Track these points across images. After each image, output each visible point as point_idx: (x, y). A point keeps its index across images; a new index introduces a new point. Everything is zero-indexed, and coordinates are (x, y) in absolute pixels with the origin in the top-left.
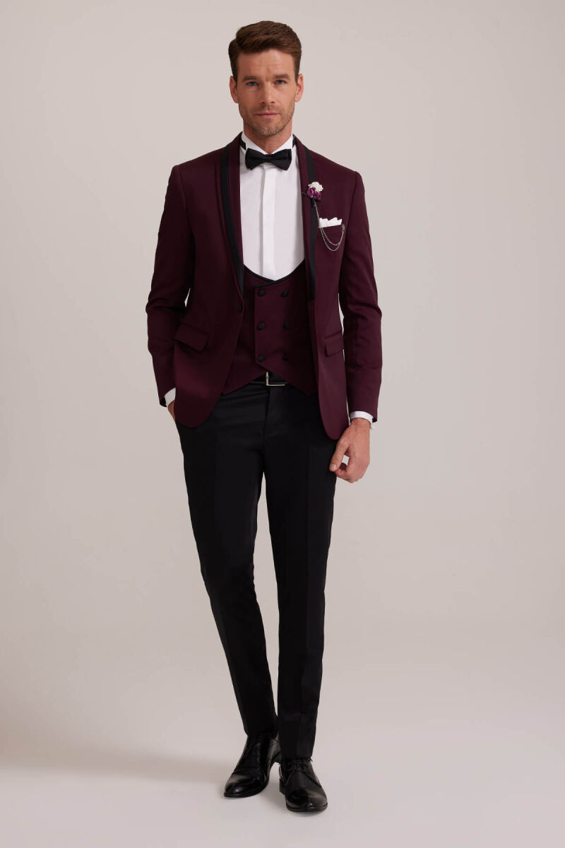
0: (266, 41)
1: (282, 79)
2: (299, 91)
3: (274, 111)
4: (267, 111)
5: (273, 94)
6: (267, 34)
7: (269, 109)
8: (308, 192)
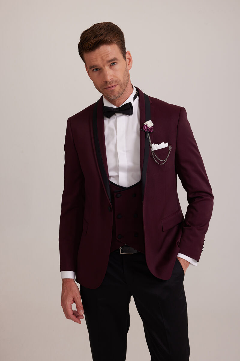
0: (96, 42)
1: (113, 62)
2: (130, 61)
3: (114, 84)
4: (109, 86)
5: (110, 74)
6: (96, 37)
7: (110, 84)
8: (143, 128)
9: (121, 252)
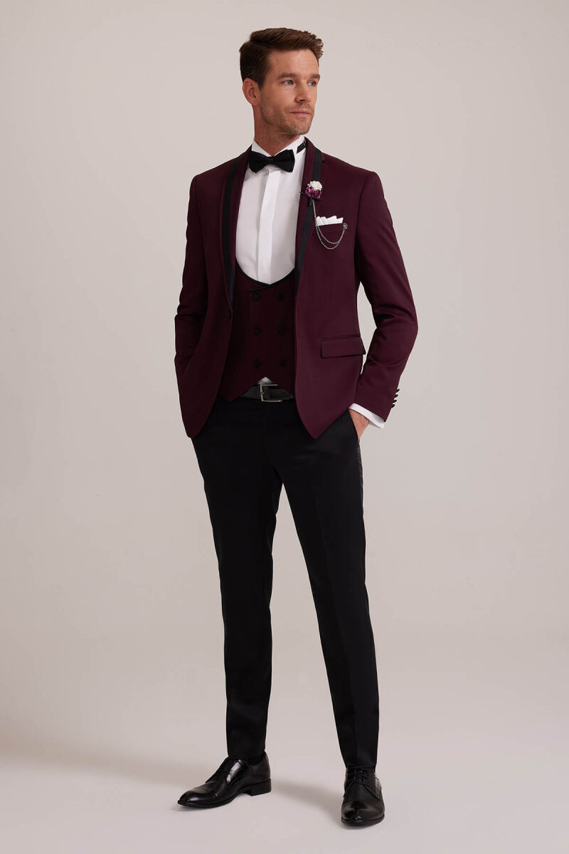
9: (264, 399)
